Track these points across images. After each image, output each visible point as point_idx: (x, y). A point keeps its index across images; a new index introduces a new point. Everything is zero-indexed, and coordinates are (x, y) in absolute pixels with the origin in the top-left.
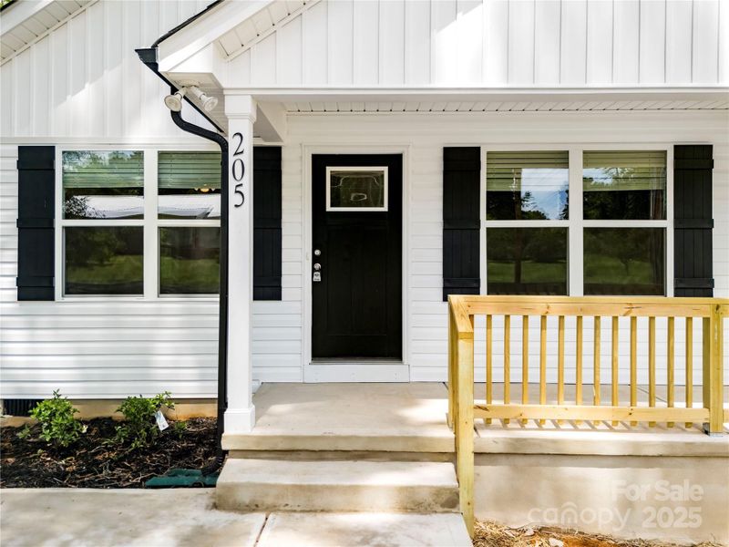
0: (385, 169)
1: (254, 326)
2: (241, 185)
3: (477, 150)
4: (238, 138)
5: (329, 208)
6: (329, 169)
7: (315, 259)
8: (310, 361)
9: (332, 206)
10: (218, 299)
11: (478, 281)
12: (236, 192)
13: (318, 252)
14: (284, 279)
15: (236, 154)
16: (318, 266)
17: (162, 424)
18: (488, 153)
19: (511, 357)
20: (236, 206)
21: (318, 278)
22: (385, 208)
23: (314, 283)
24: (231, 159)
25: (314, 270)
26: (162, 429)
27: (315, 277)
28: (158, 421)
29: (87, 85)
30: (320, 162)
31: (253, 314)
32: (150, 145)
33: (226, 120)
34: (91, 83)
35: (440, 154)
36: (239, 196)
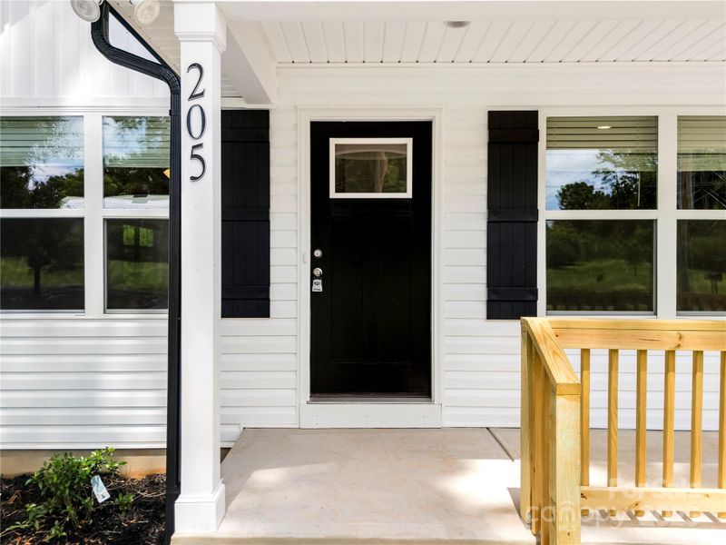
0: (409, 141)
1: (220, 351)
2: (200, 146)
3: (533, 115)
4: (196, 71)
5: (333, 195)
6: (333, 142)
7: (315, 263)
8: (308, 399)
9: (337, 191)
10: (167, 316)
11: (535, 292)
12: (193, 156)
13: (318, 253)
14: (273, 289)
15: (192, 97)
16: (318, 271)
17: (101, 492)
18: (549, 120)
19: (620, 413)
20: (193, 178)
21: (319, 287)
22: (409, 195)
23: (314, 295)
24: (185, 105)
25: (313, 277)
26: (100, 500)
27: (315, 286)
28: (95, 489)
29: (7, 27)
30: (321, 133)
31: (219, 336)
32: (93, 108)
33: (176, 44)
34: (12, 25)
35: (483, 121)
36: (197, 163)
